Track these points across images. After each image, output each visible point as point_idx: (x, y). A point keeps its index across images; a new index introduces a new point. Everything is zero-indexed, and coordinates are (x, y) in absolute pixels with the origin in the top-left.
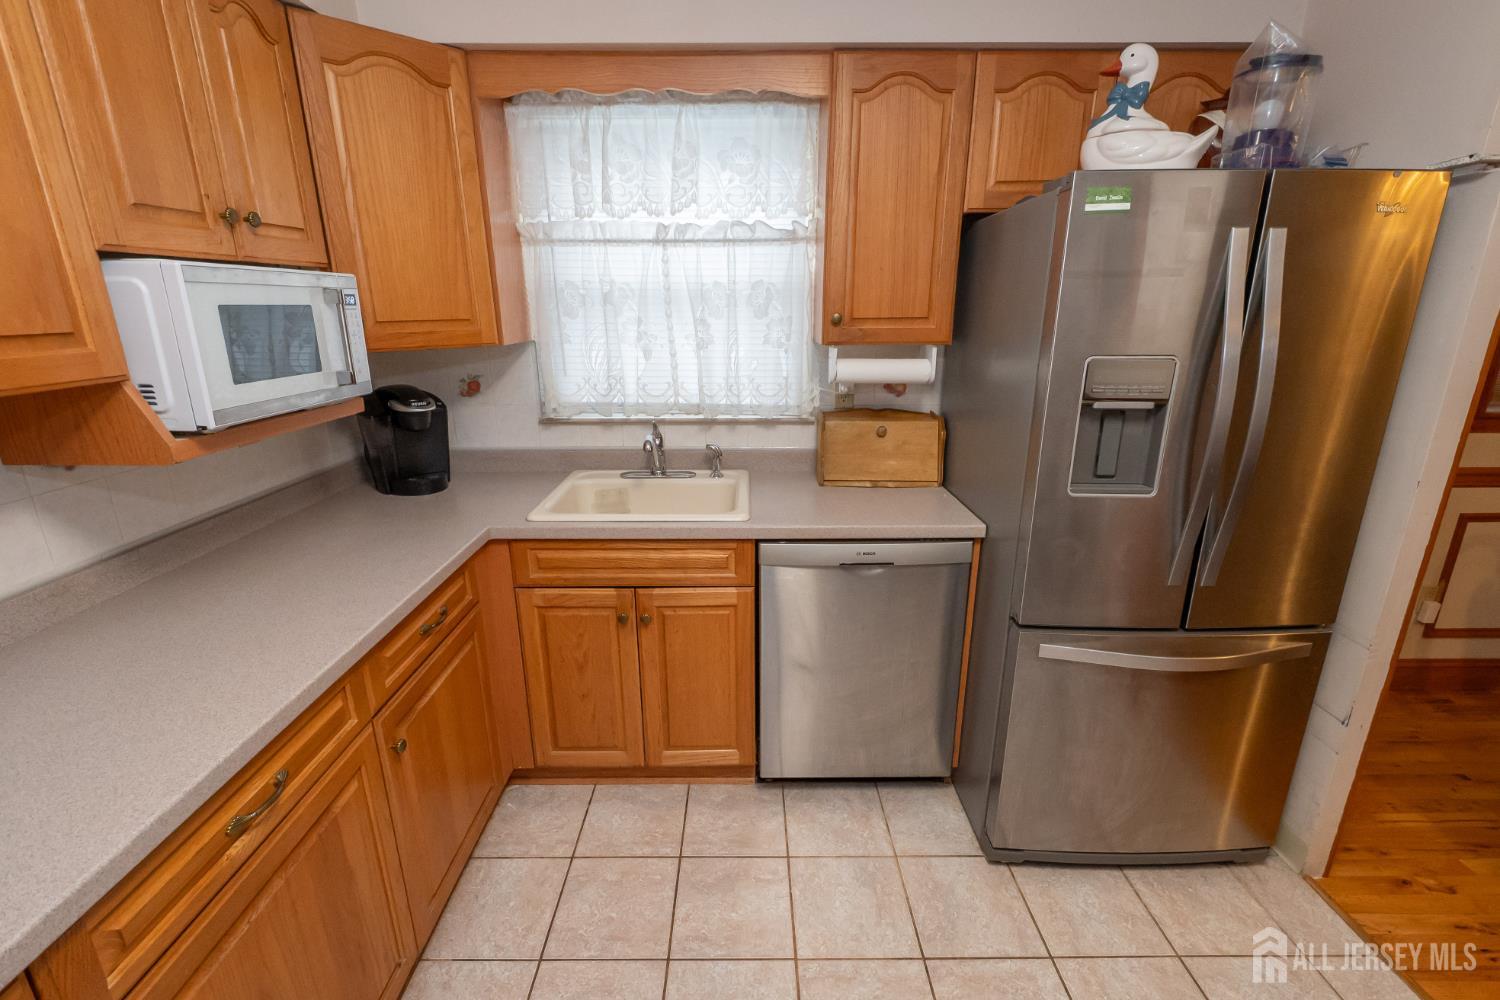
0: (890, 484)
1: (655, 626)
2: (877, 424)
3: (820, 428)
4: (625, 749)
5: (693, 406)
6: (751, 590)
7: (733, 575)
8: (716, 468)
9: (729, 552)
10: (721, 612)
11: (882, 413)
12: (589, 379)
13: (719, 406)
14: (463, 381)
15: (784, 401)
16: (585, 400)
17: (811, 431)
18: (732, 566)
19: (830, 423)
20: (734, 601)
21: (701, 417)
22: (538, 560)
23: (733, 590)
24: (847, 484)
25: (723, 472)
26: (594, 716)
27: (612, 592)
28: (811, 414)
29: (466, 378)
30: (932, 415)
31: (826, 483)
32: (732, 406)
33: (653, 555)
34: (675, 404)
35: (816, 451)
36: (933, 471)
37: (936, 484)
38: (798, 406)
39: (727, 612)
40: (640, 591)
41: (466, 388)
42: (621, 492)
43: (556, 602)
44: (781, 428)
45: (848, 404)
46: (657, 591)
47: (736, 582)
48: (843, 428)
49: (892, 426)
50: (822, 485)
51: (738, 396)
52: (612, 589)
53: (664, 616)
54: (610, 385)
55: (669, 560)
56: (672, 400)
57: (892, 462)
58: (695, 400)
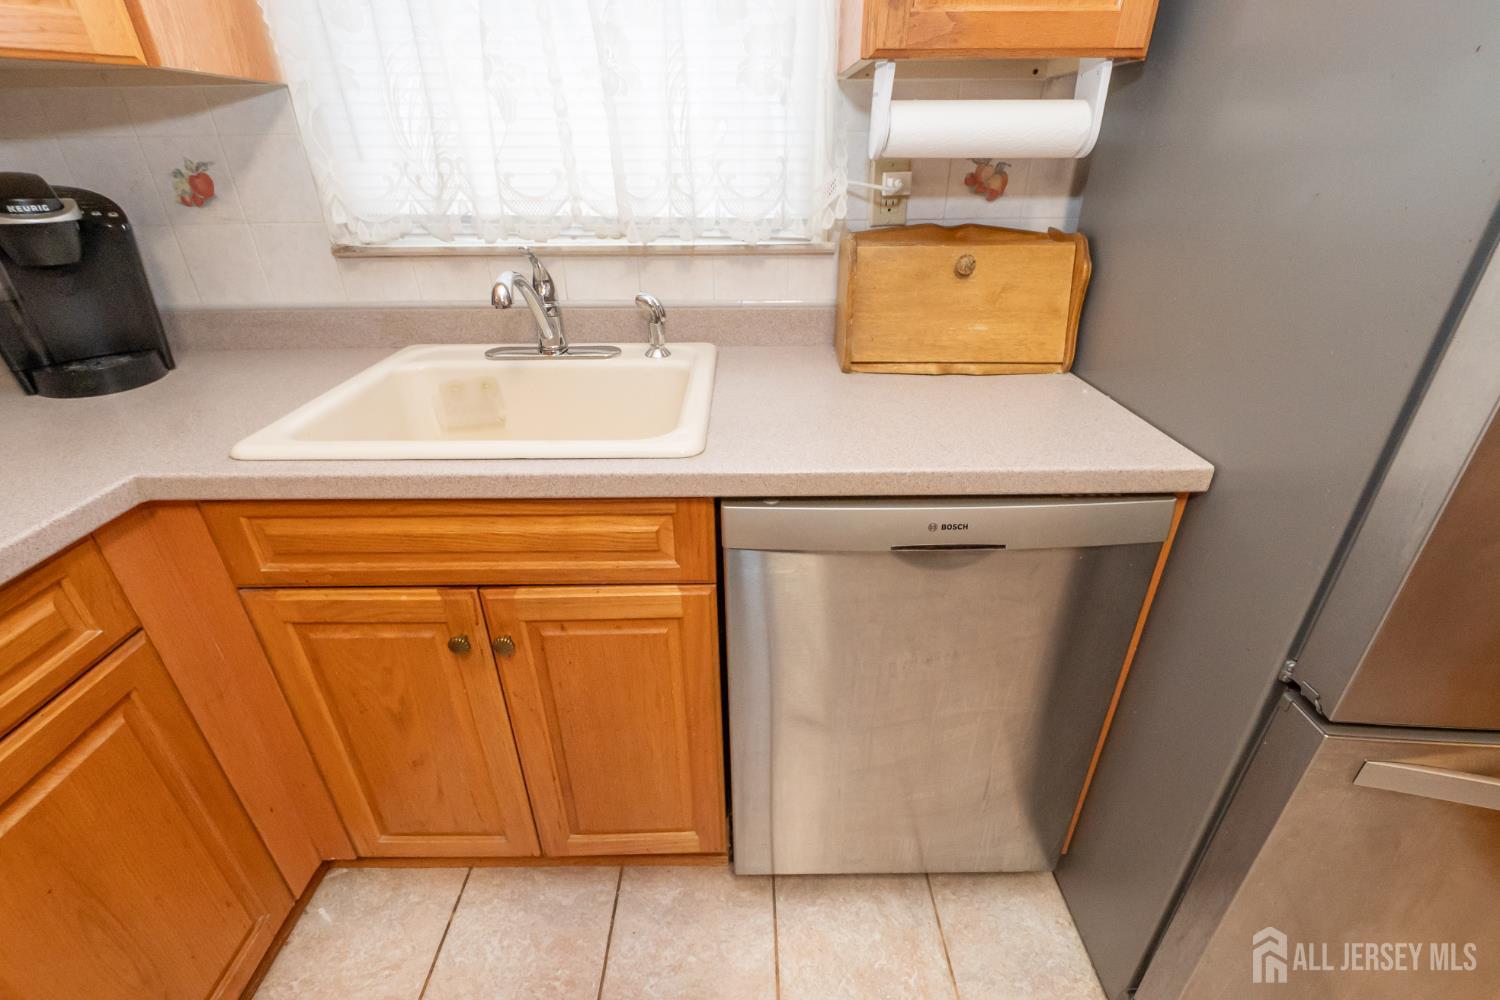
0: (972, 368)
1: (527, 652)
2: (955, 253)
3: (847, 264)
4: (502, 833)
5: (608, 220)
6: (708, 591)
7: (672, 563)
8: (657, 339)
9: (663, 519)
10: (654, 631)
11: (960, 234)
12: (406, 165)
13: (656, 220)
14: (177, 174)
15: (779, 208)
16: (405, 210)
17: (828, 269)
18: (671, 549)
19: (867, 250)
20: (677, 610)
21: (624, 242)
22: (270, 539)
23: (674, 591)
24: (895, 368)
25: (669, 346)
26: (440, 792)
27: (433, 596)
28: (829, 236)
29: (184, 171)
30: (1055, 236)
31: (855, 367)
32: (680, 220)
33: (505, 527)
34: (576, 217)
35: (837, 307)
36: (1057, 342)
37: (1059, 369)
38: (805, 221)
39: (664, 631)
40: (490, 595)
41: (187, 187)
42: (487, 385)
43: (327, 615)
44: (771, 262)
45: (894, 217)
46: (521, 594)
47: (678, 577)
48: (891, 262)
49: (985, 256)
50: (846, 371)
51: (692, 199)
52: (434, 591)
53: (543, 639)
54: (441, 175)
55: (537, 536)
56: (567, 207)
57: (981, 327)
58: (612, 211)
